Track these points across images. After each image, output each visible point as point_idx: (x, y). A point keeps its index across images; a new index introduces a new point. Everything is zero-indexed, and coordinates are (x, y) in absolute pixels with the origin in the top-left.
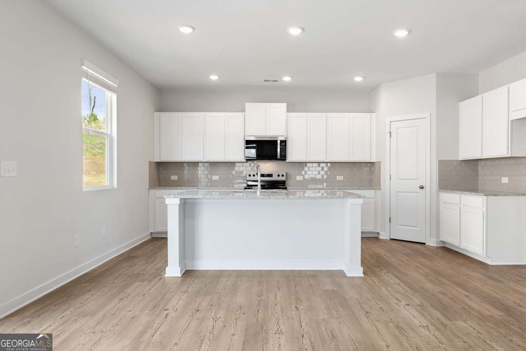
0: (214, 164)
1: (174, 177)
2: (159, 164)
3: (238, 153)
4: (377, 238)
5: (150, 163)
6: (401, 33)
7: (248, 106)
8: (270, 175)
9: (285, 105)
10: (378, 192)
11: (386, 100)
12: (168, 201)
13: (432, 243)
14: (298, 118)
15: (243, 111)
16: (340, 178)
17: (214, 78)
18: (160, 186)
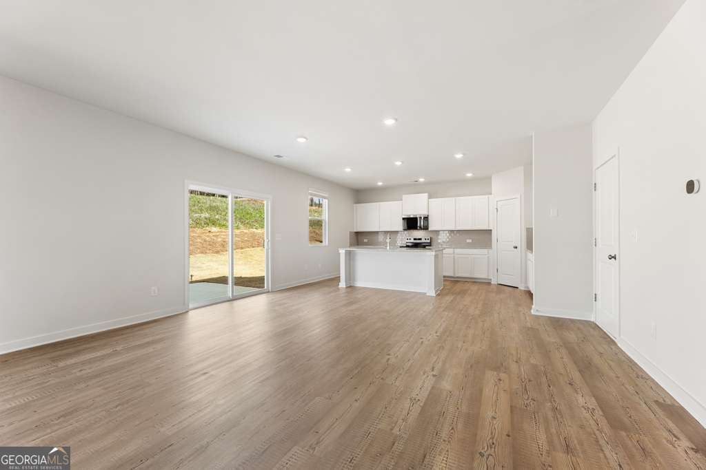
0: (386, 232)
1: (366, 240)
2: (357, 233)
3: (399, 225)
4: (489, 284)
5: (350, 232)
6: (459, 156)
7: (404, 197)
8: (420, 239)
9: (426, 195)
10: (490, 251)
11: (496, 186)
12: (340, 251)
13: (522, 288)
14: (437, 203)
15: (402, 200)
16: (469, 241)
17: (380, 184)
18: (358, 245)
